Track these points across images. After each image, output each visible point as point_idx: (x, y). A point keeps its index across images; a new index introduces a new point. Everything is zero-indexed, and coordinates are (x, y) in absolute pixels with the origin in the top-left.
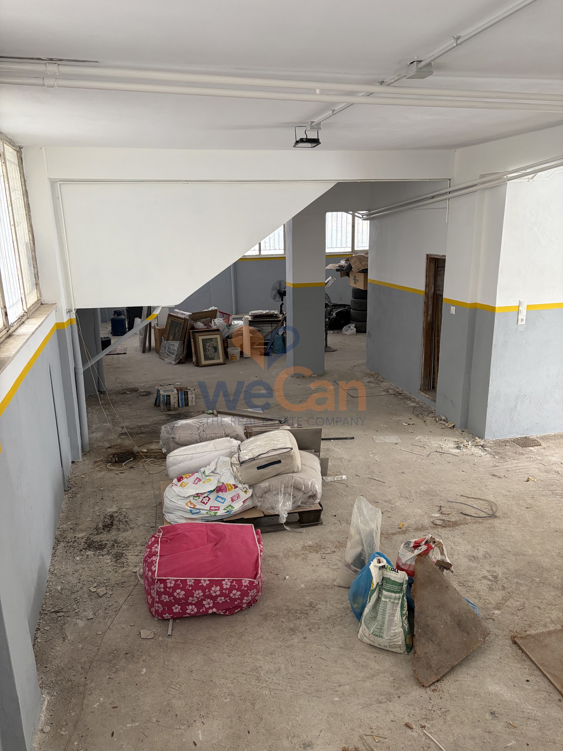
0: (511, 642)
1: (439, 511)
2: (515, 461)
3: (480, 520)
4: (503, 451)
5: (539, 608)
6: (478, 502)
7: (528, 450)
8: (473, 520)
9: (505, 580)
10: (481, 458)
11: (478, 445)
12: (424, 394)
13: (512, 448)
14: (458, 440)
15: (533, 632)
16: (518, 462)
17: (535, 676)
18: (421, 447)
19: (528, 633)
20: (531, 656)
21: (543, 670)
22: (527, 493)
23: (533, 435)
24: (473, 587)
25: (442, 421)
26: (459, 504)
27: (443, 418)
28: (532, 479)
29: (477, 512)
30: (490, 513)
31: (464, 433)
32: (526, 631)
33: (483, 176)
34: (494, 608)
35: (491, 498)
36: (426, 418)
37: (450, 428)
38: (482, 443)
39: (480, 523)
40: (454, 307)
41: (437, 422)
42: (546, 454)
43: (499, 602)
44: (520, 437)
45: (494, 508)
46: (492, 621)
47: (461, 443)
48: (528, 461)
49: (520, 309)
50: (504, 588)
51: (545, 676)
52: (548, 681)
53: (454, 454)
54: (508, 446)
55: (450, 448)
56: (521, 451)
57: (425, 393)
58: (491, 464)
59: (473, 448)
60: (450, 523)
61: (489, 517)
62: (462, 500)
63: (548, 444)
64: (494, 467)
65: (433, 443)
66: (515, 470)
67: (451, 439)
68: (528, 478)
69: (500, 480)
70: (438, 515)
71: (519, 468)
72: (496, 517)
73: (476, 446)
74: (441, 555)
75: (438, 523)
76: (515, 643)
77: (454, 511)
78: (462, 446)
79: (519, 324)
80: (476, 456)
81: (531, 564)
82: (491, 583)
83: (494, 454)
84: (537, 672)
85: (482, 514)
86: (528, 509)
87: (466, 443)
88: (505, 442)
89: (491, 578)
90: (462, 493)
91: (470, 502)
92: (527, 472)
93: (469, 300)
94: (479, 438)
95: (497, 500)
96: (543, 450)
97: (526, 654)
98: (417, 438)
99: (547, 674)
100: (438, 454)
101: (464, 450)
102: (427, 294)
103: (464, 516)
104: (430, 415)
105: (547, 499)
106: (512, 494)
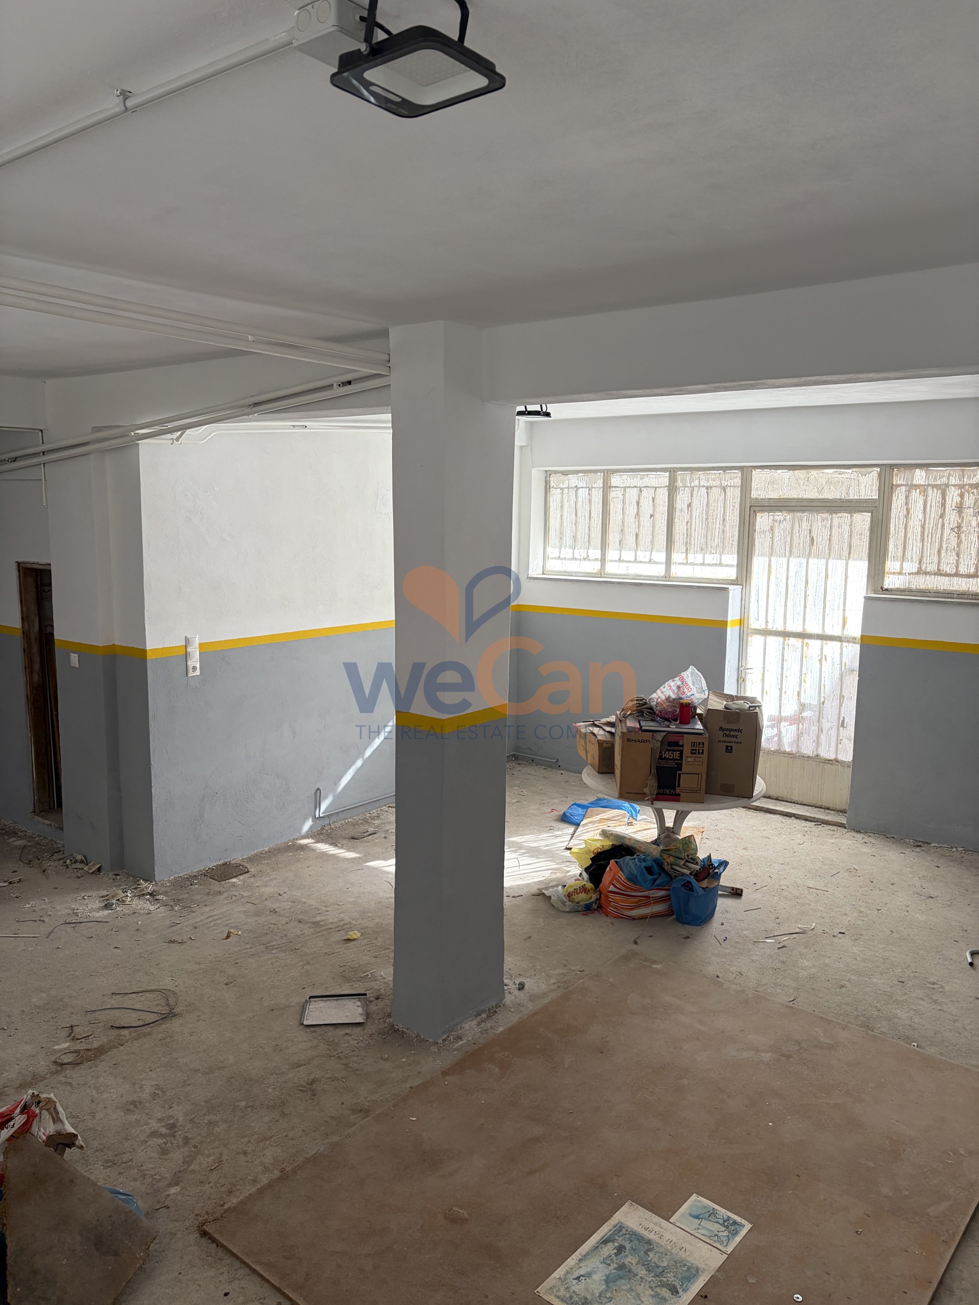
0: (198, 1235)
1: (69, 1036)
2: (208, 908)
3: (147, 1029)
4: (187, 895)
5: (245, 1153)
6: (143, 998)
7: (229, 885)
8: (133, 1034)
9: (189, 1126)
10: (150, 915)
11: (143, 895)
12: (40, 820)
13: (202, 887)
14: (108, 893)
15: (234, 1201)
16: (212, 908)
17: (239, 1280)
18: (35, 921)
19: (226, 1207)
20: (230, 1247)
21: (250, 1263)
22: (227, 958)
23: (236, 857)
24: (131, 1160)
25: (78, 863)
26: (107, 1012)
27: (79, 857)
28: (235, 933)
29: (142, 1017)
30: (164, 1012)
31: (118, 877)
32: (222, 1205)
33: (96, 429)
34: (170, 1185)
35: (166, 983)
36: (46, 864)
37: (93, 873)
38: (151, 888)
39: (146, 1035)
40: (76, 655)
41: (67, 867)
42: (257, 885)
43: (178, 1170)
44: (215, 864)
45: (171, 1001)
46: (164, 1210)
47: (113, 897)
48: (228, 903)
49: (189, 650)
50: (186, 1140)
51: (255, 1272)
52: (259, 1279)
53: (100, 919)
54: (196, 884)
55: (91, 910)
56: (217, 889)
57: (42, 817)
58: (167, 923)
59: (136, 901)
60: (89, 1053)
61: (162, 1019)
62: (115, 1001)
63: (260, 867)
64: (172, 926)
65: (58, 908)
66: (207, 924)
67: (94, 893)
68: (229, 933)
69: (183, 947)
70: (66, 1045)
71: (215, 918)
72: (175, 1015)
73: (139, 896)
74: (54, 1123)
75: (66, 1061)
76: (204, 1234)
77: (98, 1027)
78: (114, 901)
79: (189, 675)
80: (140, 914)
81: (233, 1080)
82: (165, 1140)
83: (172, 903)
84: (243, 1271)
85: (151, 1018)
86: (228, 986)
87: (121, 895)
88: (191, 879)
89: (164, 1130)
90: (114, 989)
91: (127, 1002)
92: (227, 922)
93: (99, 640)
94: (146, 881)
95: (177, 984)
96: (252, 879)
97: (223, 1246)
98: (28, 906)
99: (258, 1268)
100: (68, 928)
101: (118, 909)
102: (26, 634)
103: (118, 1030)
104: (56, 856)
105: (257, 961)
106: (203, 966)
